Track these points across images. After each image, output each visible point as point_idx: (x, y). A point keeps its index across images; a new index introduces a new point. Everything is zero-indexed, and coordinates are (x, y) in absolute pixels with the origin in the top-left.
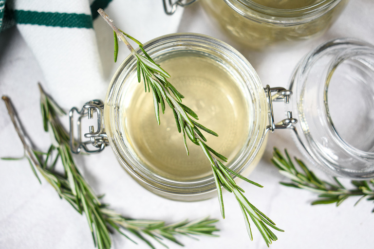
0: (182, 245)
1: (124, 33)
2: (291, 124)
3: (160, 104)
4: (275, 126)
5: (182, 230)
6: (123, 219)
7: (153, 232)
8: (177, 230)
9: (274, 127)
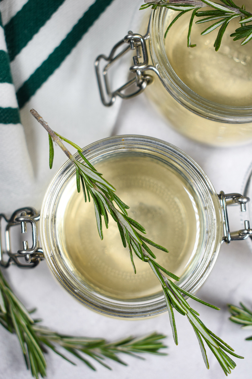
0: (124, 364)
1: (60, 138)
2: (248, 235)
3: (103, 217)
4: (231, 237)
5: (125, 349)
6: (59, 337)
7: (92, 350)
8: (120, 348)
9: (230, 239)
